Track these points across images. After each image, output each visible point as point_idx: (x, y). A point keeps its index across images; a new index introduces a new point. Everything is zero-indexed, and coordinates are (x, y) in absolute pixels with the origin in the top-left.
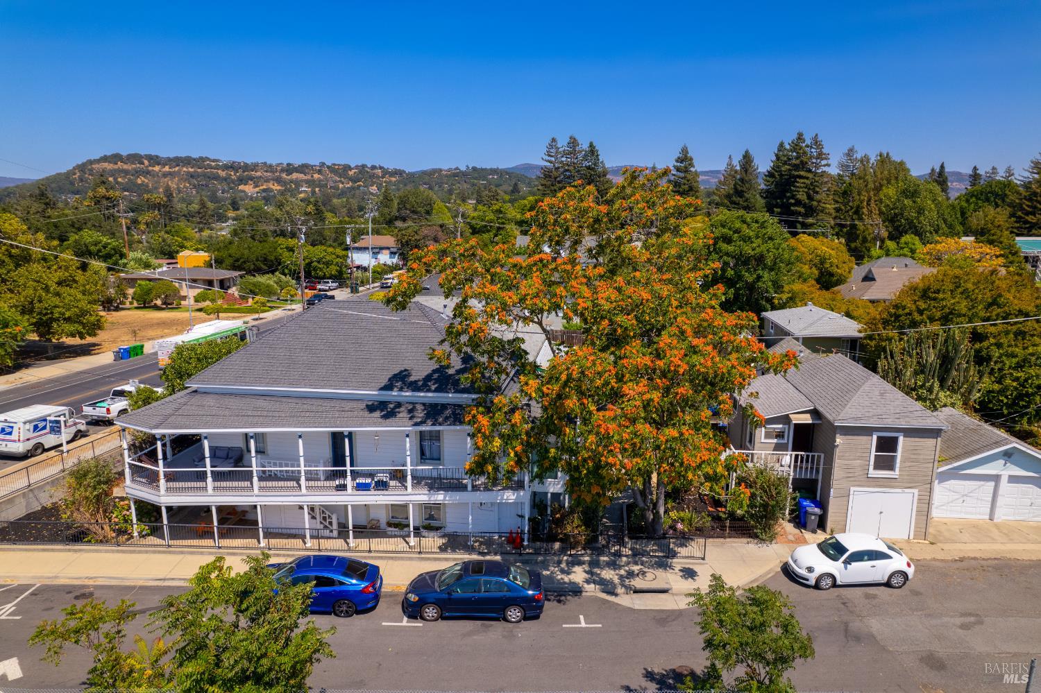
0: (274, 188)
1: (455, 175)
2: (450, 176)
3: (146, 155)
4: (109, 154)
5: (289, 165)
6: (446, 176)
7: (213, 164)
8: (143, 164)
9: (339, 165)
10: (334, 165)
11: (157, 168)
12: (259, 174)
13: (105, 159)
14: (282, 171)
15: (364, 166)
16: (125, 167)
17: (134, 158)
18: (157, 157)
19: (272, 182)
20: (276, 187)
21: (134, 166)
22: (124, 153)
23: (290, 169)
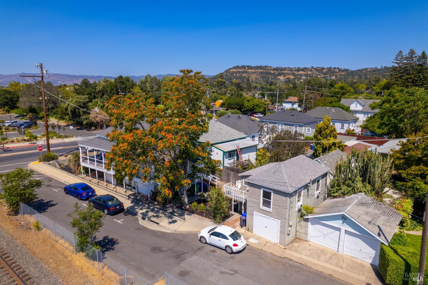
0: (291, 77)
1: (374, 71)
2: (371, 71)
3: (247, 66)
4: (235, 66)
5: (298, 68)
6: (370, 71)
7: (269, 68)
8: (246, 69)
9: (320, 68)
10: (318, 67)
11: (250, 71)
12: (286, 72)
13: (234, 68)
14: (295, 70)
15: (330, 68)
16: (240, 70)
17: (243, 67)
18: (251, 66)
19: (291, 75)
20: (292, 77)
21: (242, 70)
22: (240, 65)
23: (299, 70)
